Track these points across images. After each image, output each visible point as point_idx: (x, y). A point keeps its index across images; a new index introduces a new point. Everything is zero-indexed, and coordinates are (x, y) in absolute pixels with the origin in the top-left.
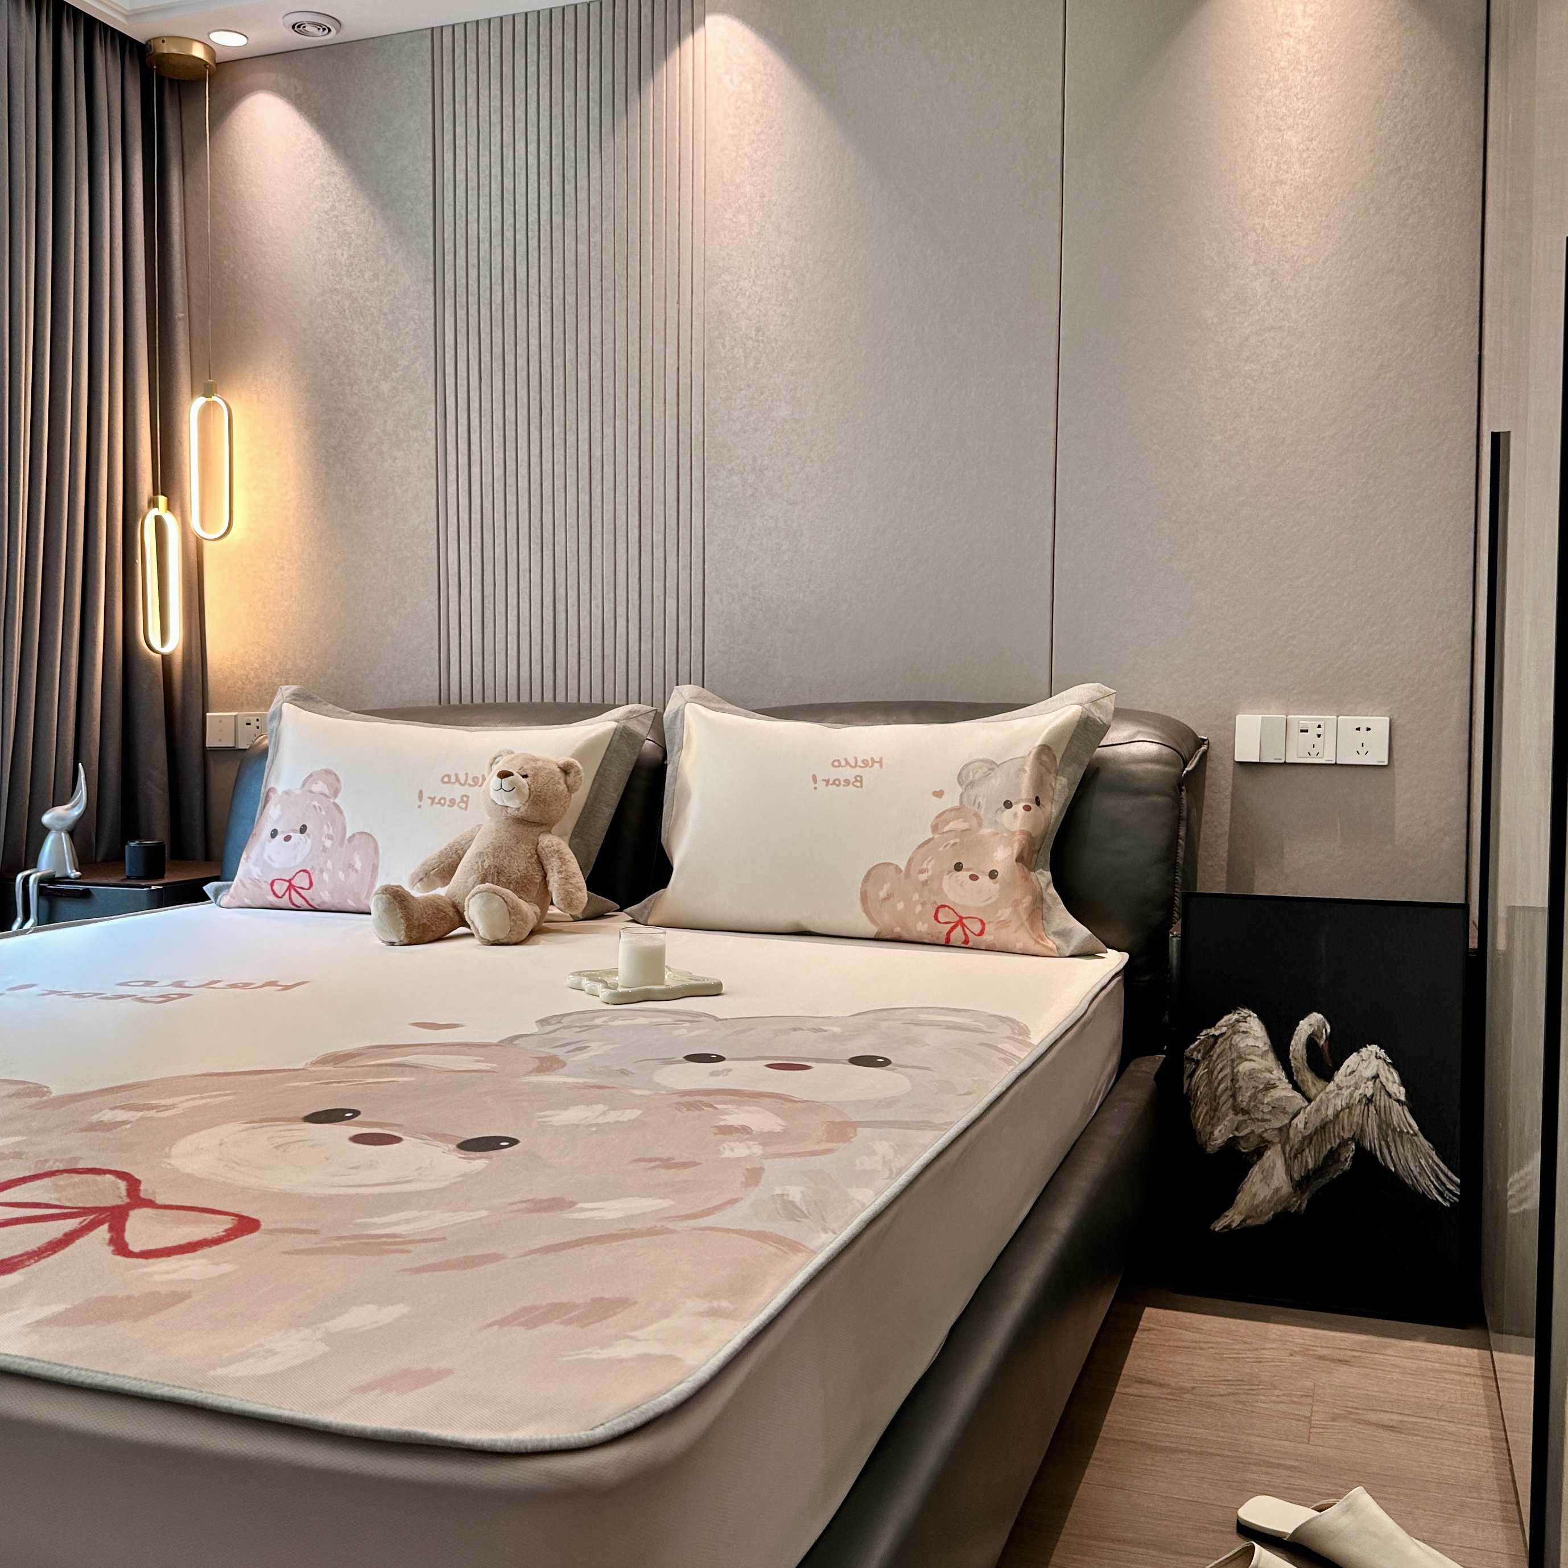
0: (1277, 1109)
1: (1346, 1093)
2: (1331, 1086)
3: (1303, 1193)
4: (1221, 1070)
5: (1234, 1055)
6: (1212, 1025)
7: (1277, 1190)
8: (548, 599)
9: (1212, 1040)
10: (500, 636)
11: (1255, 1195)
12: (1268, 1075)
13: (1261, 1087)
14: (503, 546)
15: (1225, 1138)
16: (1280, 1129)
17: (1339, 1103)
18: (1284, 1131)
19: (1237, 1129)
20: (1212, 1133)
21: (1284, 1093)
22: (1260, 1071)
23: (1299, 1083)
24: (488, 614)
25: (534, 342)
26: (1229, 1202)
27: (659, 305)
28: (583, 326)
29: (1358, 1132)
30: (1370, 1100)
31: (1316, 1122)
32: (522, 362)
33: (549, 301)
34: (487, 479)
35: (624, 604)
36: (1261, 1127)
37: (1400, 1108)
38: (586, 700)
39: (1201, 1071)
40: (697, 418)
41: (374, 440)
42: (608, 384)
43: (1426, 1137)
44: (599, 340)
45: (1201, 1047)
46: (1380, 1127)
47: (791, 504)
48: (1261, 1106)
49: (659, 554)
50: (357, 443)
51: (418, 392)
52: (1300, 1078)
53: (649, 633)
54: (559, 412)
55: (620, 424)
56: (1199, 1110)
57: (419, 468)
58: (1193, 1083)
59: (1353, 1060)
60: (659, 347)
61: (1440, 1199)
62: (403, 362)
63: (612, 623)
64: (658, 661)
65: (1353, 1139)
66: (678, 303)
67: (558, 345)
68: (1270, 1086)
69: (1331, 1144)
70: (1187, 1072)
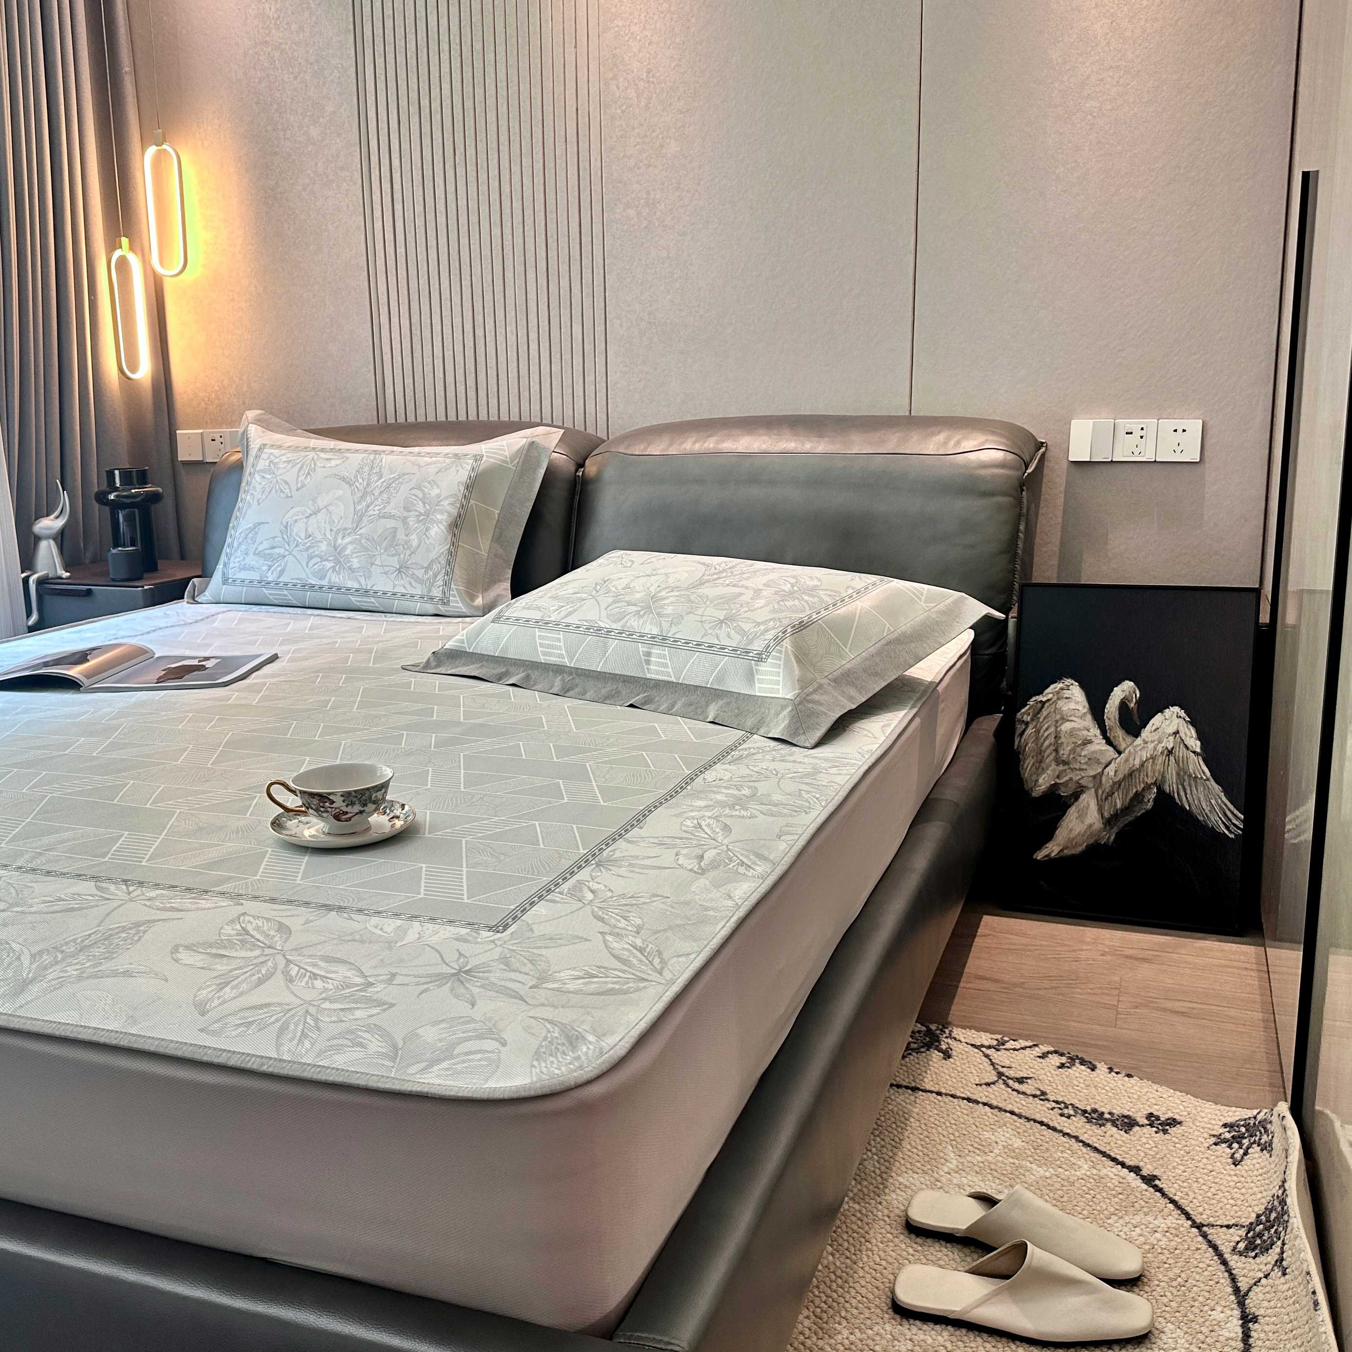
0: (1093, 760)
1: (1151, 746)
2: (1139, 741)
3: (1111, 828)
4: (1047, 729)
5: (1058, 717)
6: (1040, 693)
7: (1090, 826)
8: (468, 327)
9: (1040, 705)
10: (428, 360)
11: (1071, 830)
12: (1085, 733)
13: (1080, 742)
14: (426, 277)
15: (1048, 785)
16: (1094, 777)
17: (1145, 755)
18: (1098, 778)
19: (1058, 777)
20: (1037, 781)
21: (1098, 747)
22: (1079, 730)
23: (1111, 738)
24: (416, 339)
25: (446, 86)
26: (1048, 834)
27: (558, 50)
28: (490, 70)
29: (1160, 778)
30: (1170, 752)
31: (1124, 771)
32: (436, 106)
33: (458, 47)
34: (409, 215)
35: (536, 330)
36: (1077, 775)
37: (1196, 758)
38: (504, 418)
39: (1029, 731)
40: (595, 155)
41: (307, 181)
42: (514, 125)
43: (1217, 783)
44: (505, 83)
45: (1031, 711)
46: (1178, 774)
47: (681, 235)
48: (1079, 759)
49: (564, 283)
50: (292, 184)
51: (344, 136)
52: (1112, 735)
53: (559, 356)
54: (471, 151)
55: (526, 162)
56: (1027, 762)
57: (348, 206)
58: (1023, 740)
59: (1157, 720)
60: (559, 89)
61: (1226, 832)
62: (329, 108)
63: (526, 347)
64: (567, 382)
65: (1155, 783)
66: (576, 47)
67: (468, 89)
68: (1087, 742)
69: (1136, 787)
70: (1018, 732)
